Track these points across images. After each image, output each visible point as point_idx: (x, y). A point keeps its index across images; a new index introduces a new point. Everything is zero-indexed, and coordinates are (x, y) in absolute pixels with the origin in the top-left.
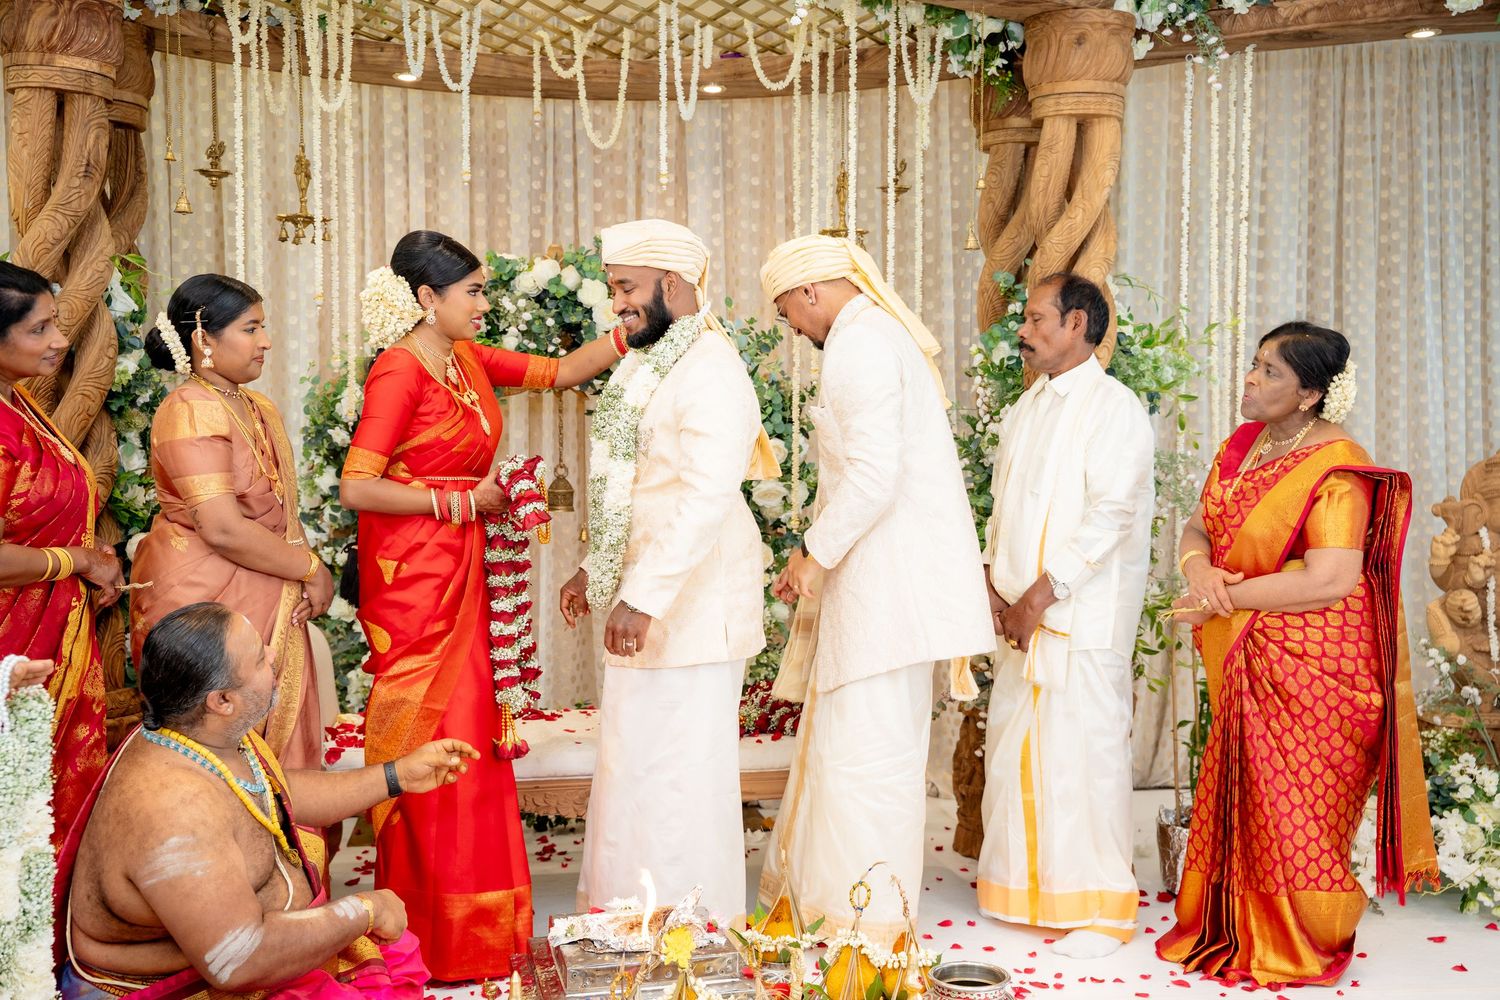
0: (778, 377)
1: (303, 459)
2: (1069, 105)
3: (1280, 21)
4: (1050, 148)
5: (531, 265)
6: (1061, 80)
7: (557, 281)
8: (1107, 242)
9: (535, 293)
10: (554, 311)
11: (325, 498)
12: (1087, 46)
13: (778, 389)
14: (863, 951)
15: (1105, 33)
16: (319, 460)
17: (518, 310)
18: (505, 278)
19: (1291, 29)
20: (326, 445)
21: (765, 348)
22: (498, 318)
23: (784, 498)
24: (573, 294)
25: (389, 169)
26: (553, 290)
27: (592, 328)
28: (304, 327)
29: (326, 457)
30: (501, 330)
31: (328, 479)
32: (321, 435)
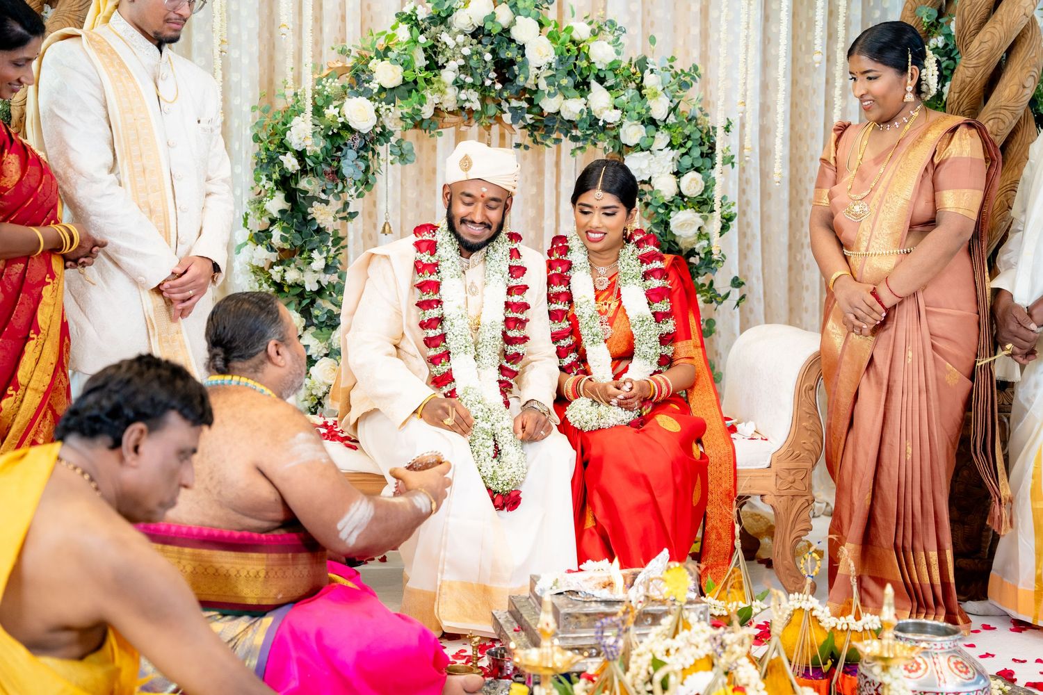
0: (698, 114)
1: (254, 184)
5: (467, 3)
7: (492, 17)
9: (471, 30)
10: (490, 47)
11: (273, 222)
13: (696, 125)
14: (814, 613)
16: (271, 185)
17: (457, 45)
18: (443, 15)
20: (277, 169)
21: (684, 86)
22: (435, 53)
23: (699, 229)
24: (506, 31)
26: (489, 26)
27: (525, 64)
28: (245, 61)
29: (276, 183)
30: (440, 64)
31: (277, 203)
32: (272, 160)
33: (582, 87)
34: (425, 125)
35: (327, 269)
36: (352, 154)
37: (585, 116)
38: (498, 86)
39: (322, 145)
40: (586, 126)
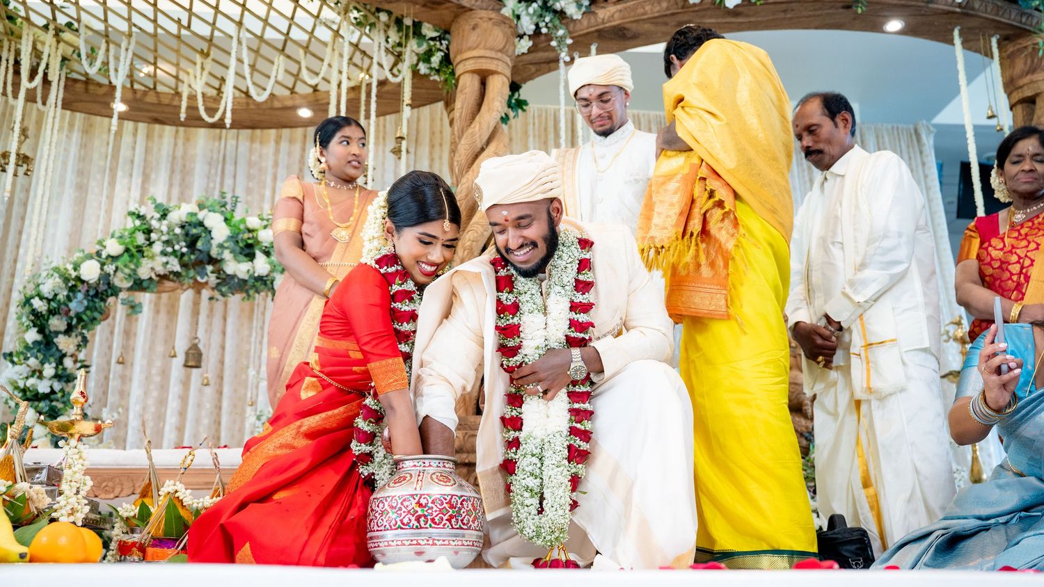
2: (470, 65)
3: (600, 21)
4: (461, 91)
5: (179, 208)
6: (465, 51)
7: (196, 214)
8: (498, 145)
12: (478, 30)
15: (490, 23)
18: (161, 213)
19: (607, 25)
24: (201, 221)
25: (120, 173)
30: (152, 240)
31: (32, 336)
32: (27, 301)
33: (251, 257)
34: (145, 284)
35: (57, 377)
36: (80, 296)
37: (251, 272)
38: (185, 250)
39: (65, 293)
40: (253, 281)
